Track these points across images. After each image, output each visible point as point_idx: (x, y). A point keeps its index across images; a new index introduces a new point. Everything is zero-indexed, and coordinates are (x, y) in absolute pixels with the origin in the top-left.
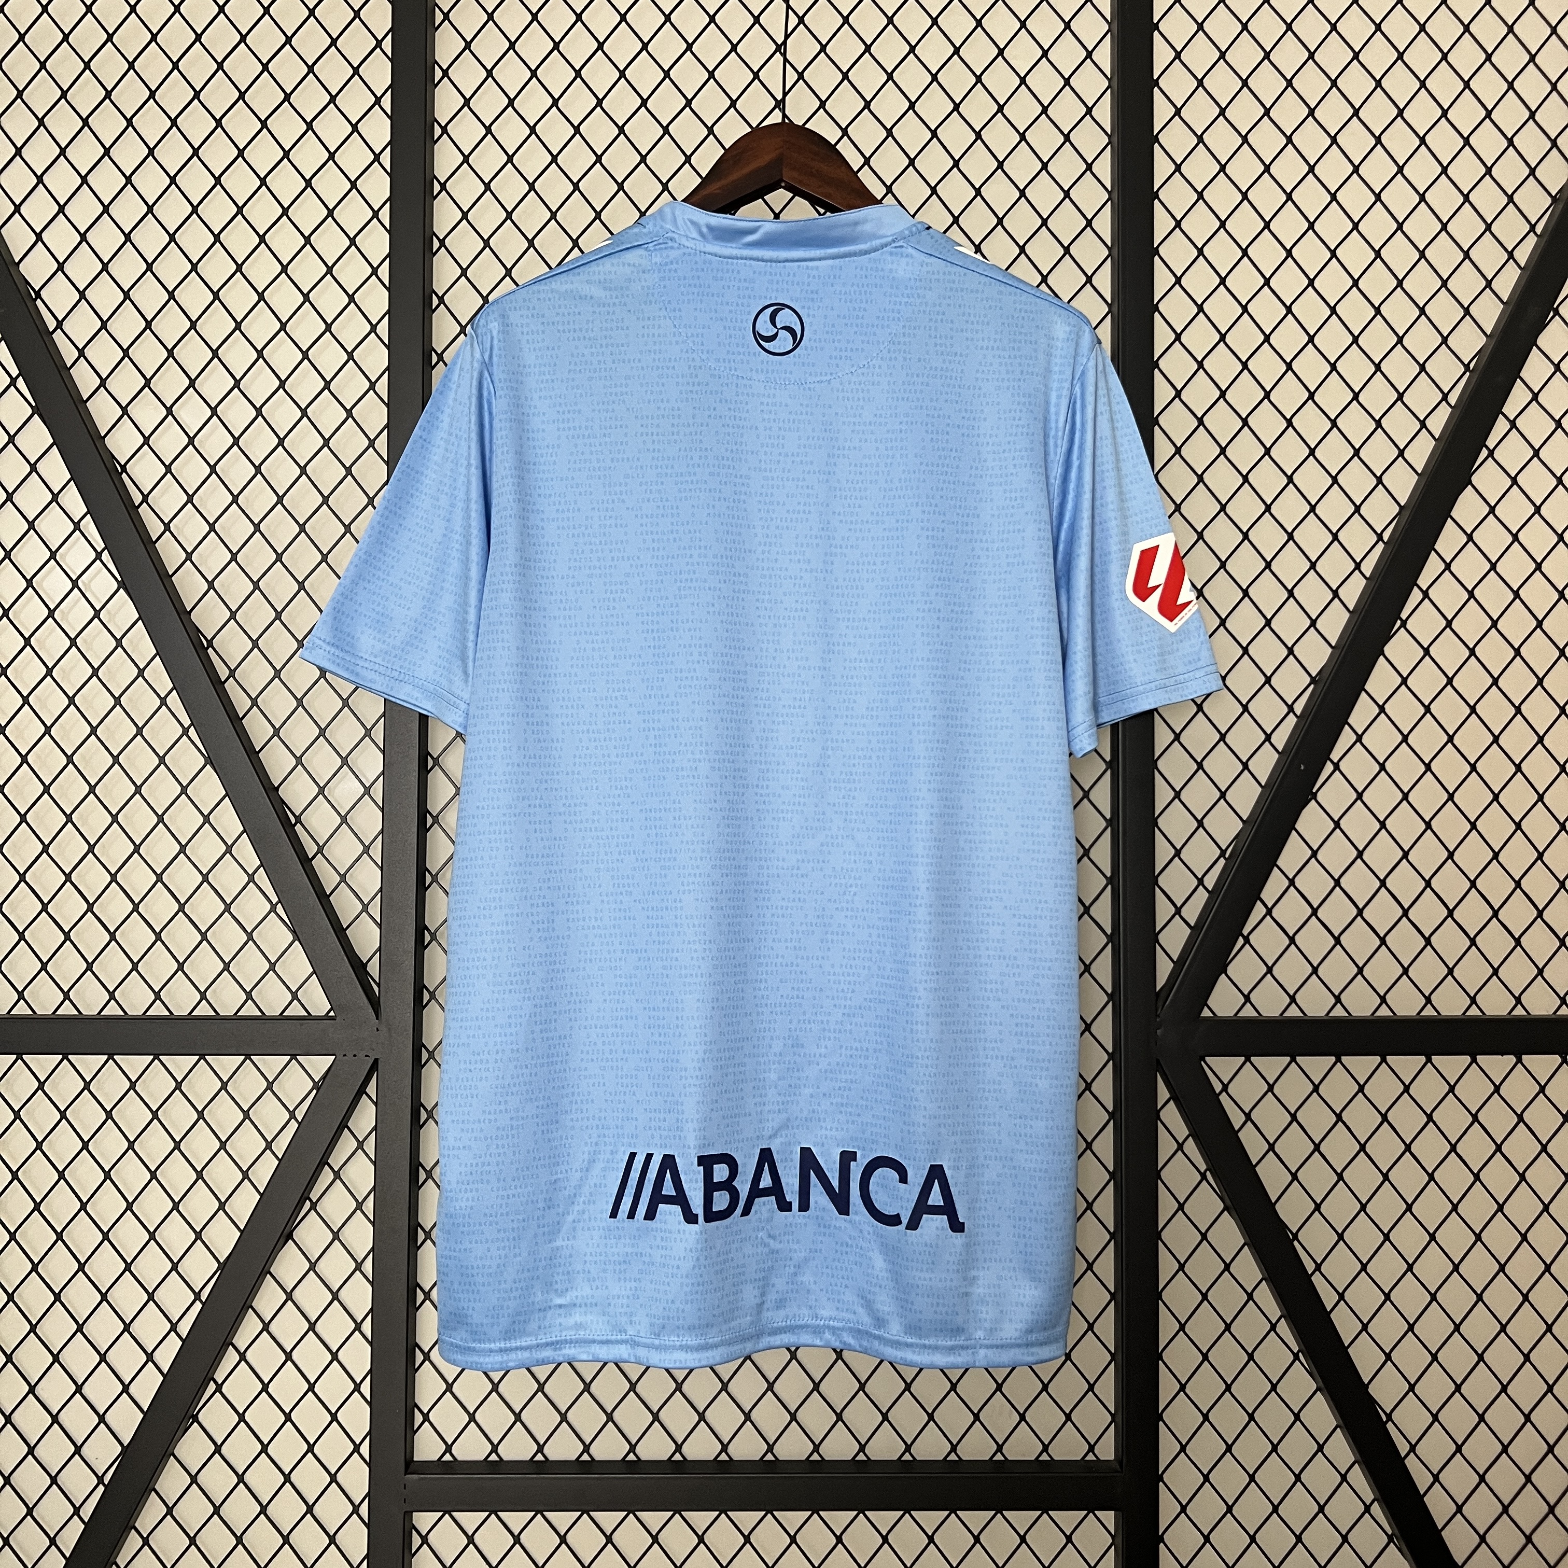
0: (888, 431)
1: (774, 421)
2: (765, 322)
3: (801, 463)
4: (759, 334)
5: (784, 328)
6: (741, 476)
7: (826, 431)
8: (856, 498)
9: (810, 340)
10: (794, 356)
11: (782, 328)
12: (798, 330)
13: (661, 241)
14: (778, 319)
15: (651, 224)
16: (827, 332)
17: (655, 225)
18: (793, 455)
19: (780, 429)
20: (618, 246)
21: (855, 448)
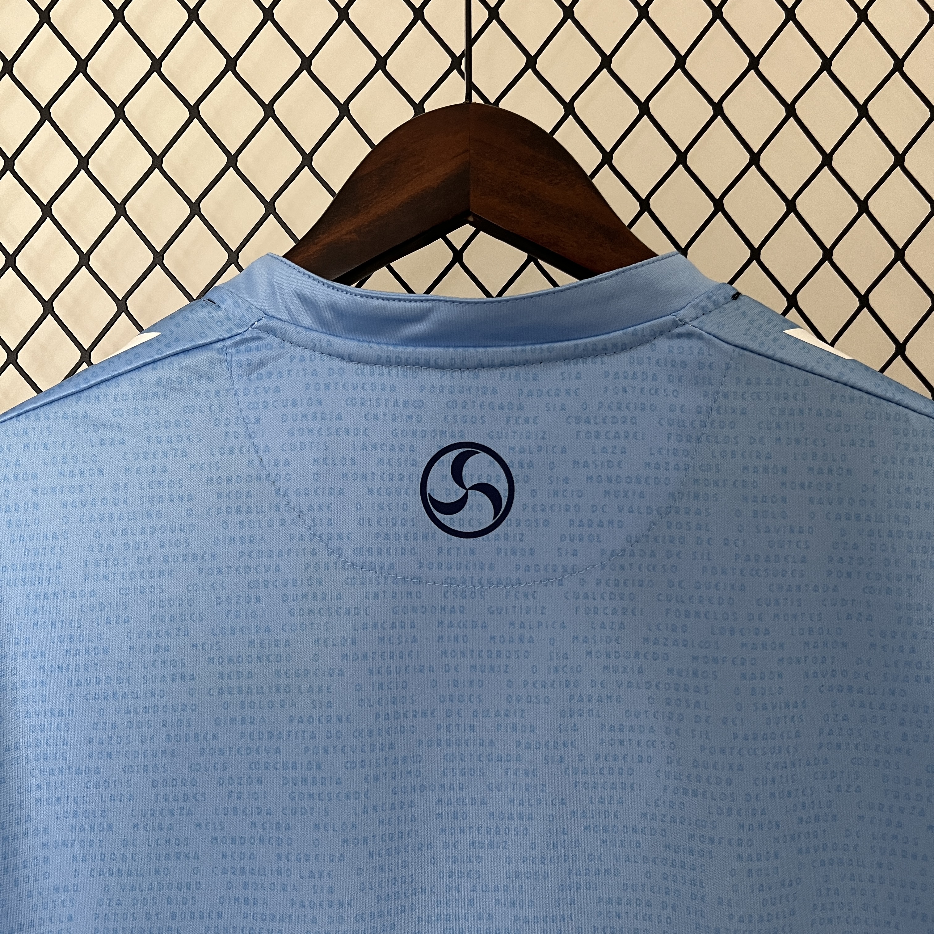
0: (670, 671)
1: (463, 654)
2: (445, 477)
3: (514, 729)
4: (433, 500)
5: (478, 487)
6: (405, 760)
7: (556, 670)
8: (613, 787)
9: (525, 507)
10: (497, 538)
11: (472, 488)
12: (502, 488)
13: (247, 335)
14: (466, 471)
15: (230, 301)
16: (556, 493)
17: (236, 304)
18: (498, 714)
19: (473, 667)
20: (168, 345)
21: (609, 697)
